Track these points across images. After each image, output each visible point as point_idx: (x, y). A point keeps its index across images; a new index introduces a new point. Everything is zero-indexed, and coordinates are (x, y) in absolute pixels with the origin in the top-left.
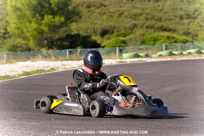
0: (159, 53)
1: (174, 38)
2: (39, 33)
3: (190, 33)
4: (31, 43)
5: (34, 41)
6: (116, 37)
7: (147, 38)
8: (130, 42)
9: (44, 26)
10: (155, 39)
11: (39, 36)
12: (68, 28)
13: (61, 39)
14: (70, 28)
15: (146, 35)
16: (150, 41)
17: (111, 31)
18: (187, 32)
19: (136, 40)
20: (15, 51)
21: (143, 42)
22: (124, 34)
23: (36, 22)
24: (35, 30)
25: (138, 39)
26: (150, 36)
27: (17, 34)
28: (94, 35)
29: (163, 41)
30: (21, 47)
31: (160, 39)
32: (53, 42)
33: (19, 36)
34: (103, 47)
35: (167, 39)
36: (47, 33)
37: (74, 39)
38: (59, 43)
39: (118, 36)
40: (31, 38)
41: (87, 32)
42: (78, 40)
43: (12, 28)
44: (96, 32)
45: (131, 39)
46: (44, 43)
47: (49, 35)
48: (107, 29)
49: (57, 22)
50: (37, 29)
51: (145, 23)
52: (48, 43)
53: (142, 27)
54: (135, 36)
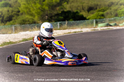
2: (42, 11)
4: (36, 18)
5: (38, 17)
6: (98, 12)
7: (120, 12)
8: (107, 15)
9: (45, 6)
11: (42, 13)
12: (62, 6)
13: (58, 15)
14: (63, 6)
15: (118, 10)
16: (121, 14)
17: (95, 8)
19: (111, 14)
20: (24, 24)
21: (116, 15)
22: (103, 10)
24: (39, 8)
25: (112, 13)
26: (121, 10)
27: (26, 12)
28: (83, 11)
30: (29, 21)
32: (52, 17)
33: (28, 13)
34: (88, 19)
36: (47, 11)
37: (67, 14)
38: (56, 17)
40: (36, 14)
41: (78, 9)
43: (23, 8)
44: (84, 9)
45: (107, 14)
46: (46, 17)
47: (49, 12)
48: (92, 6)
49: (54, 2)
50: (41, 8)
51: (119, 2)
52: (49, 18)
53: (117, 4)
54: (111, 10)
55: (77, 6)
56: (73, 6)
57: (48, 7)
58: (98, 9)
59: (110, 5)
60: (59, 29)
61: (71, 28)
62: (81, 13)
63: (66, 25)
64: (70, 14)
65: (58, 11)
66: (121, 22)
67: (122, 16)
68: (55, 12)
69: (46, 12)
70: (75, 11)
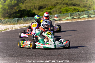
0: (66, 18)
1: (77, 9)
2: (3, 10)
3: (87, 6)
5: (1, 14)
6: (46, 10)
7: (63, 10)
8: (53, 12)
9: (6, 6)
10: (67, 10)
11: (3, 12)
12: (19, 6)
13: (15, 13)
14: (20, 6)
15: (62, 8)
16: (64, 11)
17: (44, 7)
18: (85, 5)
19: (56, 11)
21: (60, 12)
22: (50, 8)
23: (1, 4)
24: (1, 8)
25: (57, 11)
29: (71, 11)
31: (70, 10)
32: (11, 14)
35: (73, 10)
37: (23, 12)
38: (14, 15)
39: (48, 9)
42: (25, 13)
44: (36, 8)
45: (54, 11)
46: (6, 15)
48: (42, 6)
49: (13, 3)
50: (2, 8)
51: (63, 2)
52: (8, 15)
53: (61, 4)
54: (56, 9)
55: (30, 6)
56: (27, 6)
57: (8, 7)
58: (46, 8)
59: (55, 5)
60: (17, 24)
61: (26, 23)
62: (33, 11)
63: (22, 21)
64: (25, 12)
65: (16, 10)
66: (64, 18)
67: (64, 13)
68: (14, 11)
69: (7, 10)
70: (29, 10)
